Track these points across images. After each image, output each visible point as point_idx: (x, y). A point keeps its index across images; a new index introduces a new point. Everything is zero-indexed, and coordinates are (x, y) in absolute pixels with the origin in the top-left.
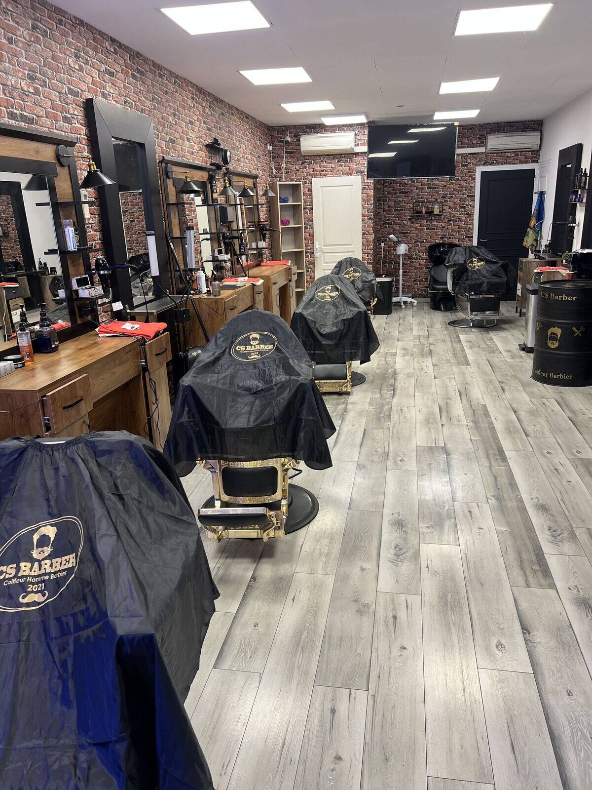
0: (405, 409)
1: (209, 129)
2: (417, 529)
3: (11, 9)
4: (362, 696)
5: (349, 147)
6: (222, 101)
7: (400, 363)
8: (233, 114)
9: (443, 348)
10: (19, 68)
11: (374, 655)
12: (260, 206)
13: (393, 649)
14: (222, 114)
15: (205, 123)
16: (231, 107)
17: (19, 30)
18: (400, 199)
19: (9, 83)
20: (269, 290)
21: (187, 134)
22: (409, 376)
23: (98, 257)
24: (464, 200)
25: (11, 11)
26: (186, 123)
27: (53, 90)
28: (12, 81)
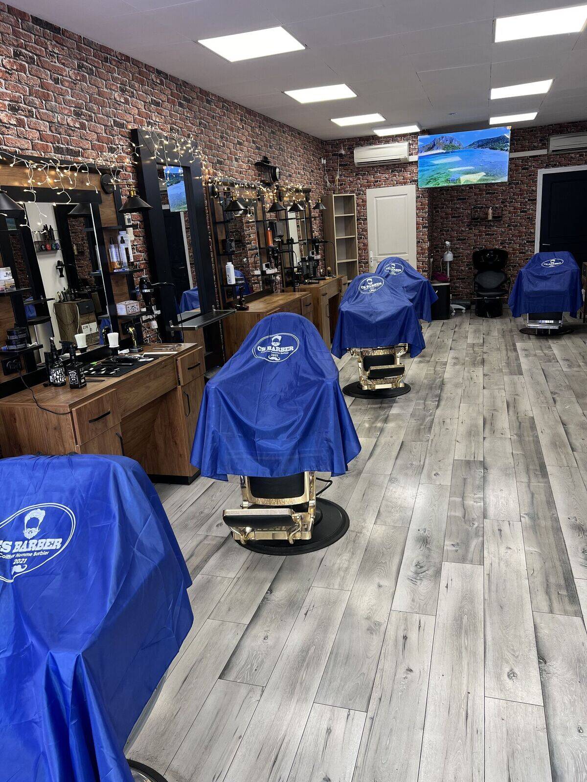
0: (448, 421)
1: (258, 148)
2: (442, 547)
3: (57, 52)
4: (360, 718)
5: (401, 157)
6: (272, 121)
7: (449, 373)
8: (284, 132)
9: (496, 358)
10: (65, 106)
11: (378, 675)
12: (313, 219)
13: (399, 671)
14: (273, 133)
15: (254, 142)
16: (282, 125)
17: (65, 71)
18: (458, 206)
19: (56, 120)
20: (318, 302)
21: (236, 154)
22: (457, 386)
23: (143, 276)
24: (525, 204)
25: (58, 54)
26: (234, 144)
27: (99, 123)
28: (58, 118)
